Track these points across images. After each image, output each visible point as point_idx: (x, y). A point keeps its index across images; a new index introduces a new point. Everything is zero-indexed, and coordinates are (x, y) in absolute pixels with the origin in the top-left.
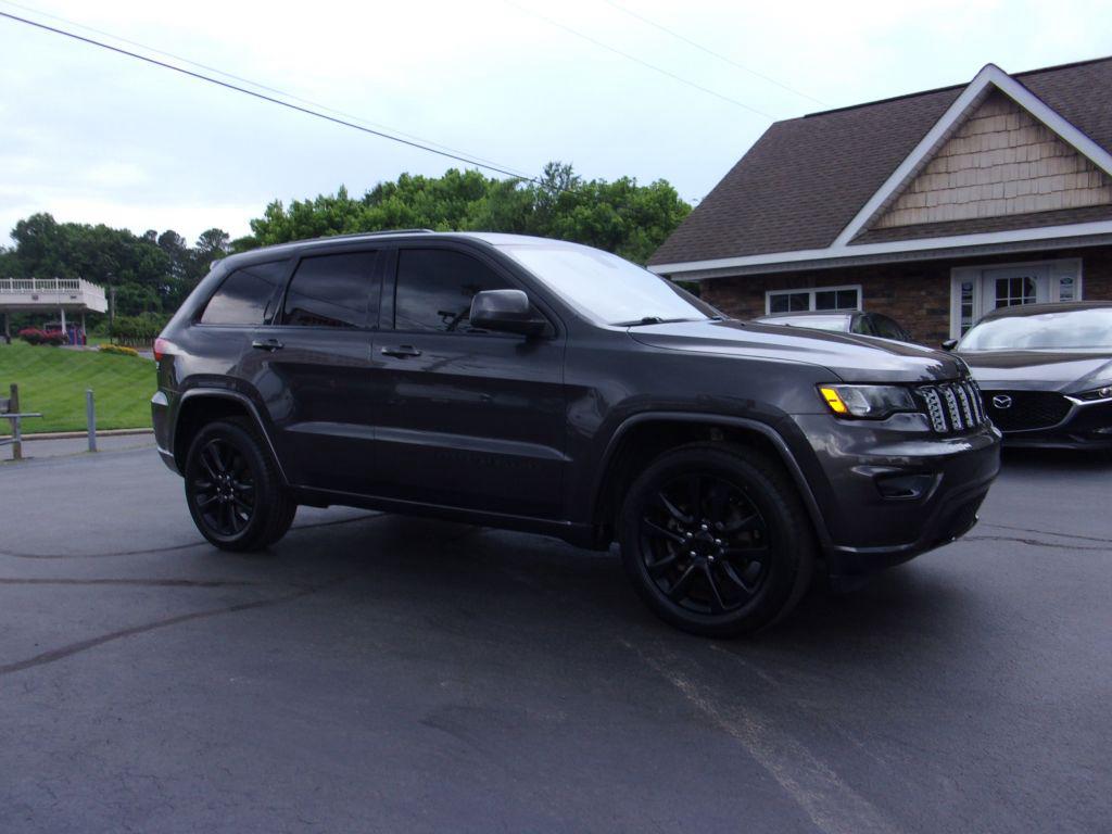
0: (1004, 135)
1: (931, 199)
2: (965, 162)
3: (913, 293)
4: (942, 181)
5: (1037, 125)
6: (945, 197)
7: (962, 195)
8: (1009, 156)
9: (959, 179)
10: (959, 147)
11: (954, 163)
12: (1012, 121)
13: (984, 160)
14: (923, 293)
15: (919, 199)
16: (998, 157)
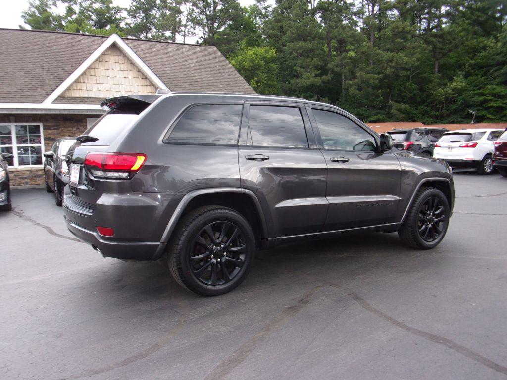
0: (118, 64)
1: (89, 86)
2: (103, 73)
3: (70, 129)
4: (93, 79)
5: (132, 63)
6: (95, 86)
7: (102, 87)
8: (121, 74)
9: (101, 80)
10: (99, 65)
11: (98, 72)
12: (121, 59)
13: (111, 73)
14: (74, 129)
15: (84, 86)
16: (117, 74)
